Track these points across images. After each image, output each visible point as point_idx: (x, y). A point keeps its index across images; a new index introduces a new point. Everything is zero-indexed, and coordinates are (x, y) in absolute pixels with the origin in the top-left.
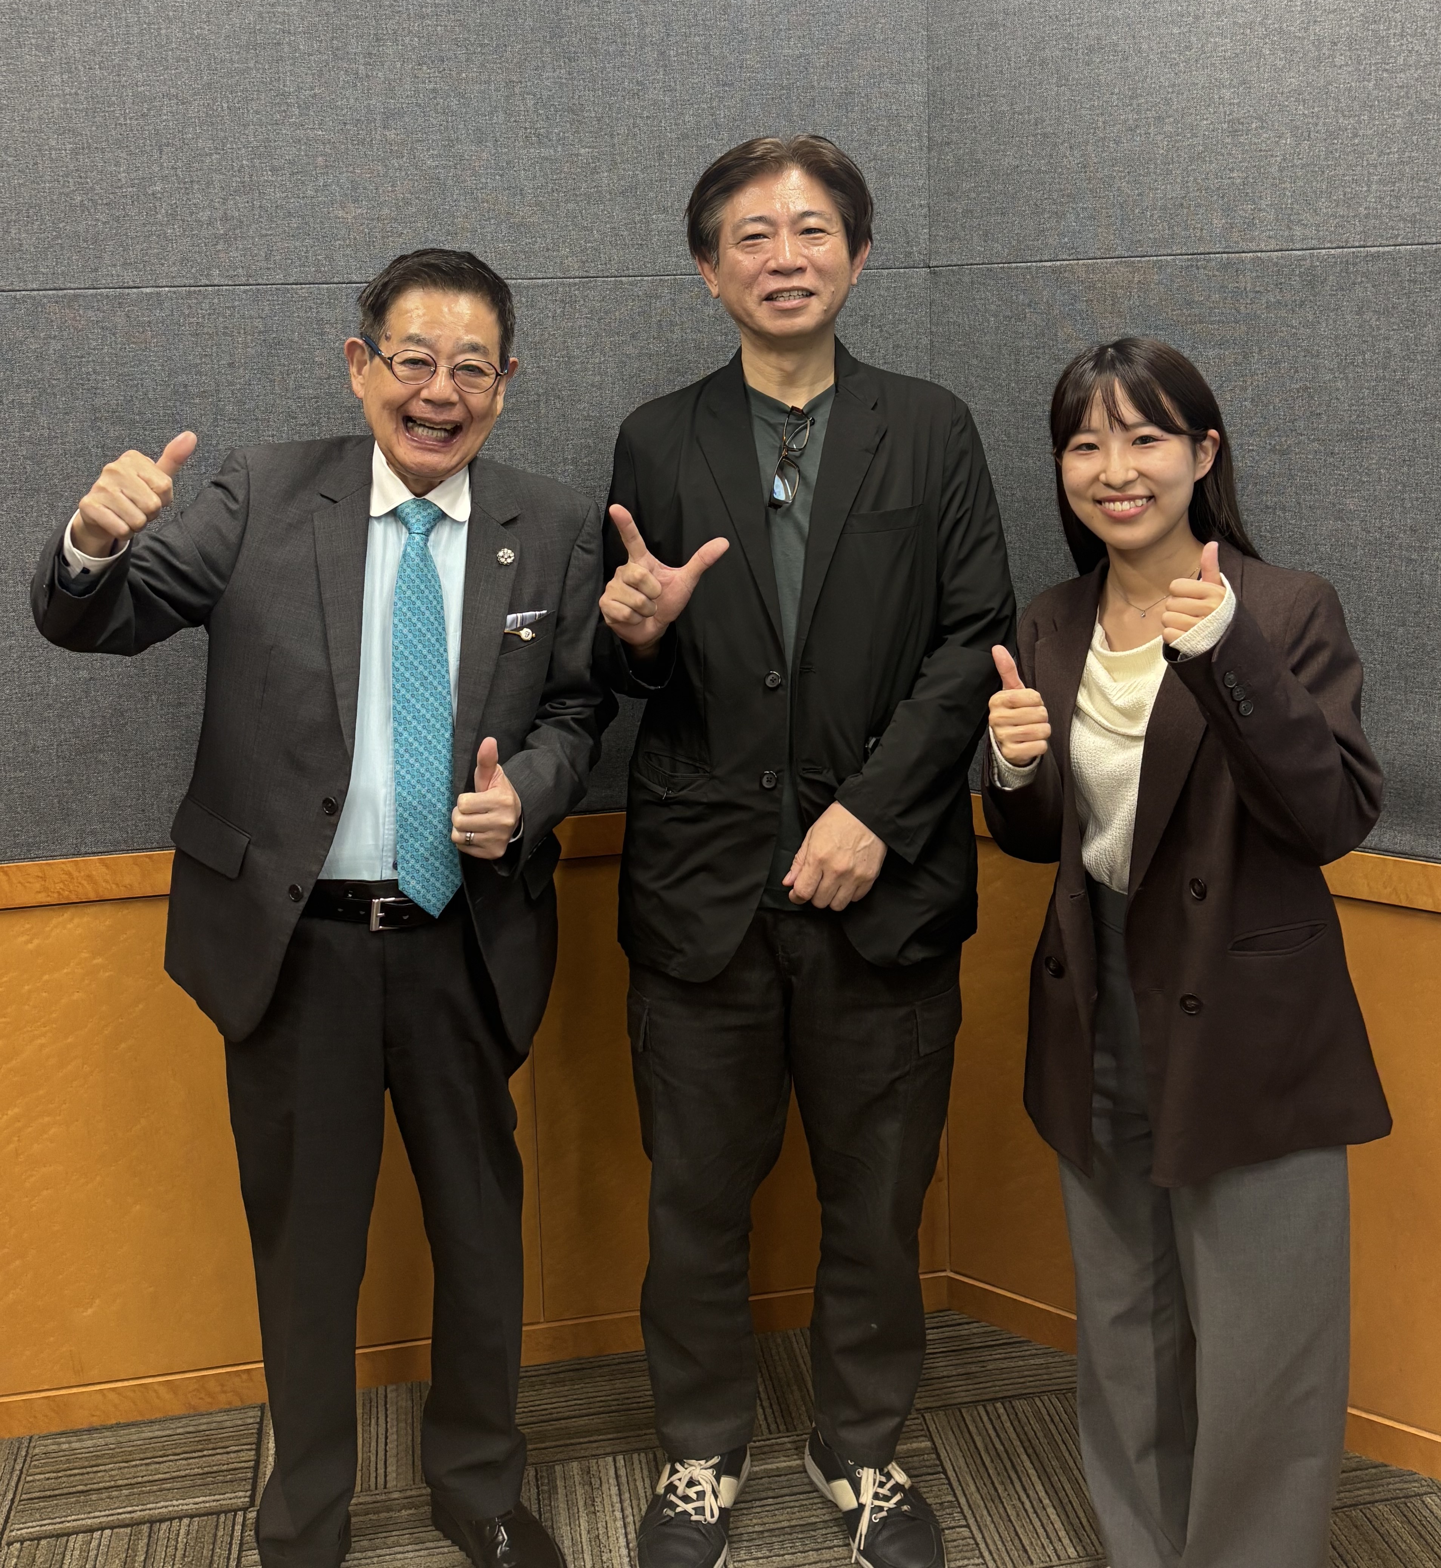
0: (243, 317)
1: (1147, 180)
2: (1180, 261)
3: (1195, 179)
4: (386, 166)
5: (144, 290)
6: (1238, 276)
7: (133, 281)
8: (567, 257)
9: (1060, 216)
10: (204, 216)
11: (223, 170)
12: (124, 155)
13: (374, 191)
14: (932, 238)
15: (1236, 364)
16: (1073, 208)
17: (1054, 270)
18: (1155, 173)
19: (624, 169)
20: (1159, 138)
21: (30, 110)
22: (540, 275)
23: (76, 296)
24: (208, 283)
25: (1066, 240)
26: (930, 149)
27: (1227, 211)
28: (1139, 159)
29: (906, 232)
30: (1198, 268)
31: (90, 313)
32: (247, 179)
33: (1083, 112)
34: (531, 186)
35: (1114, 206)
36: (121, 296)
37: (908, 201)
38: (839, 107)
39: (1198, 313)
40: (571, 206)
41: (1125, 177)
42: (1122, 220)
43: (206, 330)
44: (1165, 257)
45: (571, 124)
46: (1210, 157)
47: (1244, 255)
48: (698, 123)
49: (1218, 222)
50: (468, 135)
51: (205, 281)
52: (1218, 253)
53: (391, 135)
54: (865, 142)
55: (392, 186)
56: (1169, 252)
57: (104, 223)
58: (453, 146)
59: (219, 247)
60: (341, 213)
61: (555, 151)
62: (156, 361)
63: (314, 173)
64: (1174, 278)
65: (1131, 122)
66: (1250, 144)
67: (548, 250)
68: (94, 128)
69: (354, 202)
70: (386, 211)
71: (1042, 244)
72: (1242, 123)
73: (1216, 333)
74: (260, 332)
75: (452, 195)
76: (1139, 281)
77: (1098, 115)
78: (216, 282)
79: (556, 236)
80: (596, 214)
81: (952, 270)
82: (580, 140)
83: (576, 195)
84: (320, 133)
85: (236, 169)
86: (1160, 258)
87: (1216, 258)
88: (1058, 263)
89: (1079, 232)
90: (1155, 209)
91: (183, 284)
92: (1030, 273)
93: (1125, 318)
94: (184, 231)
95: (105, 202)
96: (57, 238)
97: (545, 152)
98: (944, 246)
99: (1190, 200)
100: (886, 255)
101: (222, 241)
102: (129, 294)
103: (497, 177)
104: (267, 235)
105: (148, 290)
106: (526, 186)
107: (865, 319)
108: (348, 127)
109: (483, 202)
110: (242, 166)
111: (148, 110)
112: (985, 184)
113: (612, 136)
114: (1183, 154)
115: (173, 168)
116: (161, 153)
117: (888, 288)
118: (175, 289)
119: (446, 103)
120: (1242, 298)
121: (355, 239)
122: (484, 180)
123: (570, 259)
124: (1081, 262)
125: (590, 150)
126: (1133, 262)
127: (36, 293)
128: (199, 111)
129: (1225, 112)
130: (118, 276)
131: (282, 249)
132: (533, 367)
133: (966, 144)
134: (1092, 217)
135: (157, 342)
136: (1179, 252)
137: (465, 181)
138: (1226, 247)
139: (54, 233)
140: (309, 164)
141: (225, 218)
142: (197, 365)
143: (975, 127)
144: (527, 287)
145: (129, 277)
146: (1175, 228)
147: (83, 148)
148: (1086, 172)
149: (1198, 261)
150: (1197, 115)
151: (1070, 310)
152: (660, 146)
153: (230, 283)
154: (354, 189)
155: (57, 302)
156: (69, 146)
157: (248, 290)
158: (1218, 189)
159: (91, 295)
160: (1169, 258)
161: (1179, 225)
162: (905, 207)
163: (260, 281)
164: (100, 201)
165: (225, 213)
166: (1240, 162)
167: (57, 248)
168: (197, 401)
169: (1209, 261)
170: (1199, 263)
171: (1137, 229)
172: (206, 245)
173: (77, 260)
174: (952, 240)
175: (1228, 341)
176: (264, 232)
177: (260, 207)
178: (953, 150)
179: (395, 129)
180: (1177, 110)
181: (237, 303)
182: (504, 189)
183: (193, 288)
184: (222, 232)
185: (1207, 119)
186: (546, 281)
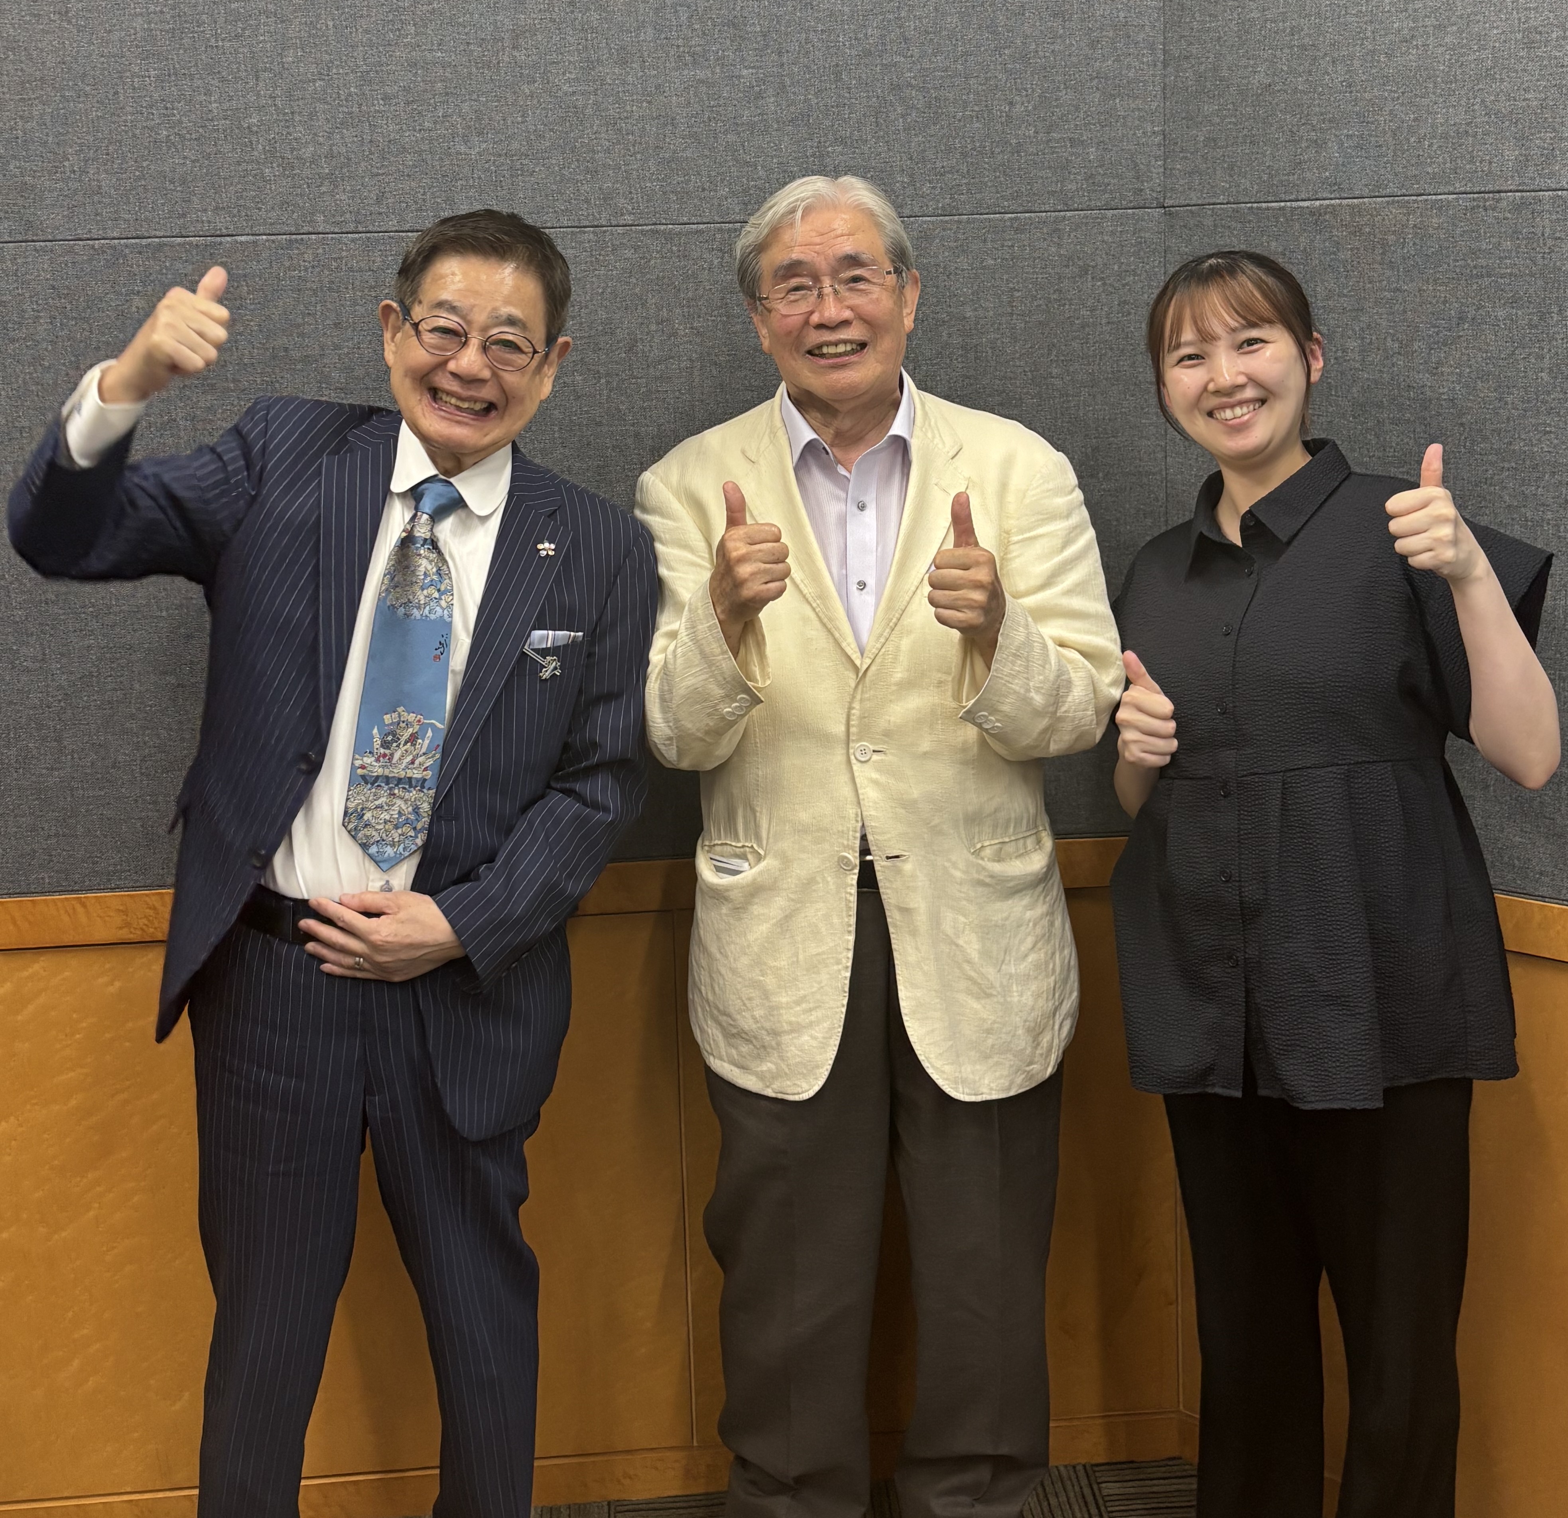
0: (351, 269)
1: (1425, 101)
2: (1464, 202)
3: (1483, 101)
4: (515, 93)
5: (239, 238)
6: (1534, 219)
7: (227, 228)
8: (726, 198)
9: (1319, 145)
10: (308, 152)
11: (329, 99)
12: (215, 82)
13: (502, 122)
14: (1167, 172)
15: (1531, 326)
16: (1336, 136)
17: (1312, 212)
18: (1434, 93)
19: (794, 93)
20: (1440, 50)
21: (110, 31)
22: (694, 220)
23: (161, 246)
24: (311, 229)
25: (1327, 174)
26: (1165, 65)
27: (1522, 140)
28: (1415, 76)
29: (1136, 165)
30: (1486, 210)
31: (178, 265)
32: (355, 109)
33: (1349, 19)
34: (684, 115)
35: (1385, 133)
36: (213, 245)
37: (1138, 128)
38: (1055, 15)
39: (1485, 264)
40: (731, 137)
41: (1398, 98)
42: (1394, 151)
43: (308, 285)
44: (1446, 196)
45: (732, 41)
46: (1500, 75)
47: (1541, 193)
48: (882, 36)
49: (1511, 153)
50: (611, 55)
51: (306, 229)
52: (1511, 191)
53: (520, 56)
54: (1086, 57)
55: (523, 116)
56: (1451, 189)
57: (193, 161)
58: (594, 69)
59: (323, 189)
60: (463, 149)
61: (713, 73)
62: (252, 321)
63: (432, 101)
64: (1457, 222)
65: (1406, 31)
66: (1550, 57)
67: (704, 190)
68: (181, 52)
69: (480, 134)
70: (515, 145)
71: (1299, 179)
72: (1540, 33)
73: (1507, 288)
74: (371, 287)
75: (592, 127)
76: (1415, 226)
77: (1366, 23)
78: (320, 230)
79: (713, 174)
80: (760, 147)
81: (1191, 211)
82: (743, 59)
83: (737, 124)
84: (440, 54)
85: (343, 97)
86: (1440, 197)
87: (1508, 197)
88: (1318, 203)
89: (1343, 165)
90: (1434, 137)
91: (283, 231)
92: (1284, 215)
93: (1398, 271)
94: (284, 170)
95: (194, 136)
96: (139, 178)
97: (701, 74)
98: (1182, 182)
99: (1477, 127)
100: (1111, 192)
101: (326, 183)
102: (221, 243)
103: (645, 104)
104: (378, 175)
105: (243, 238)
106: (678, 114)
107: (1084, 271)
108: (472, 47)
109: (628, 134)
110: (350, 95)
111: (243, 29)
112: (1230, 106)
113: (780, 54)
114: (1467, 70)
115: (271, 97)
116: (257, 80)
117: (1113, 233)
118: (273, 237)
119: (585, 17)
120: (1538, 246)
121: (480, 178)
122: (628, 108)
123: (729, 200)
124: (1345, 202)
125: (754, 71)
126: (1408, 202)
127: (116, 241)
128: (300, 31)
129: (1519, 19)
130: (209, 222)
131: (396, 190)
132: (685, 328)
133: (1208, 58)
134: (1359, 147)
135: (254, 299)
136: (1462, 189)
137: (608, 110)
138: (1520, 184)
139: (137, 173)
140: (425, 91)
141: (330, 156)
142: (299, 325)
143: (1219, 38)
144: (679, 233)
145: (222, 223)
146: (1459, 161)
147: (169, 75)
148: (1351, 92)
149: (1486, 200)
150: (1485, 23)
151: (1332, 260)
152: (837, 65)
153: (336, 230)
154: (479, 119)
155: (140, 253)
156: (153, 73)
157: (357, 239)
158: (1511, 112)
159: (179, 244)
160: (1451, 197)
161: (1462, 157)
162: (1134, 134)
163: (371, 228)
164: (188, 136)
165: (331, 149)
166: (1538, 80)
167: (140, 189)
168: (298, 367)
169: (1498, 201)
170: (1488, 204)
171: (1413, 162)
172: (309, 187)
173: (163, 204)
174: (1191, 174)
175: (1521, 298)
176: (375, 170)
177: (371, 141)
178: (1193, 66)
179: (526, 49)
180: (1461, 17)
181: (344, 254)
182: (653, 119)
183: (294, 236)
184: (327, 171)
185: (1497, 28)
186: (701, 226)
